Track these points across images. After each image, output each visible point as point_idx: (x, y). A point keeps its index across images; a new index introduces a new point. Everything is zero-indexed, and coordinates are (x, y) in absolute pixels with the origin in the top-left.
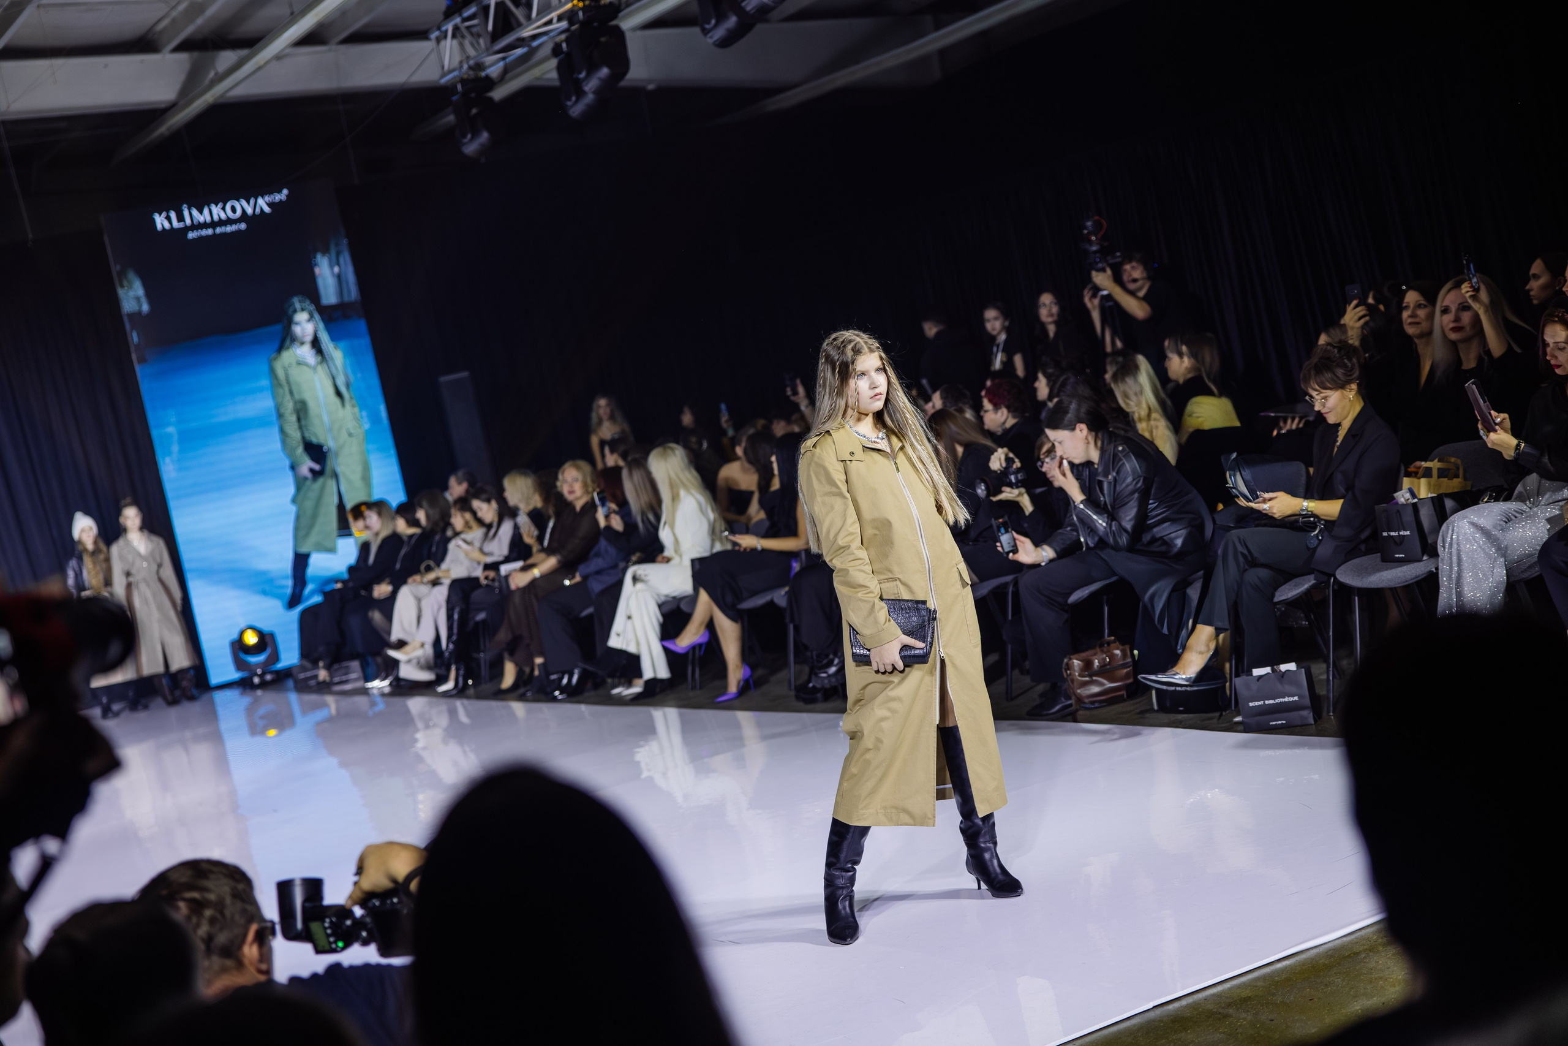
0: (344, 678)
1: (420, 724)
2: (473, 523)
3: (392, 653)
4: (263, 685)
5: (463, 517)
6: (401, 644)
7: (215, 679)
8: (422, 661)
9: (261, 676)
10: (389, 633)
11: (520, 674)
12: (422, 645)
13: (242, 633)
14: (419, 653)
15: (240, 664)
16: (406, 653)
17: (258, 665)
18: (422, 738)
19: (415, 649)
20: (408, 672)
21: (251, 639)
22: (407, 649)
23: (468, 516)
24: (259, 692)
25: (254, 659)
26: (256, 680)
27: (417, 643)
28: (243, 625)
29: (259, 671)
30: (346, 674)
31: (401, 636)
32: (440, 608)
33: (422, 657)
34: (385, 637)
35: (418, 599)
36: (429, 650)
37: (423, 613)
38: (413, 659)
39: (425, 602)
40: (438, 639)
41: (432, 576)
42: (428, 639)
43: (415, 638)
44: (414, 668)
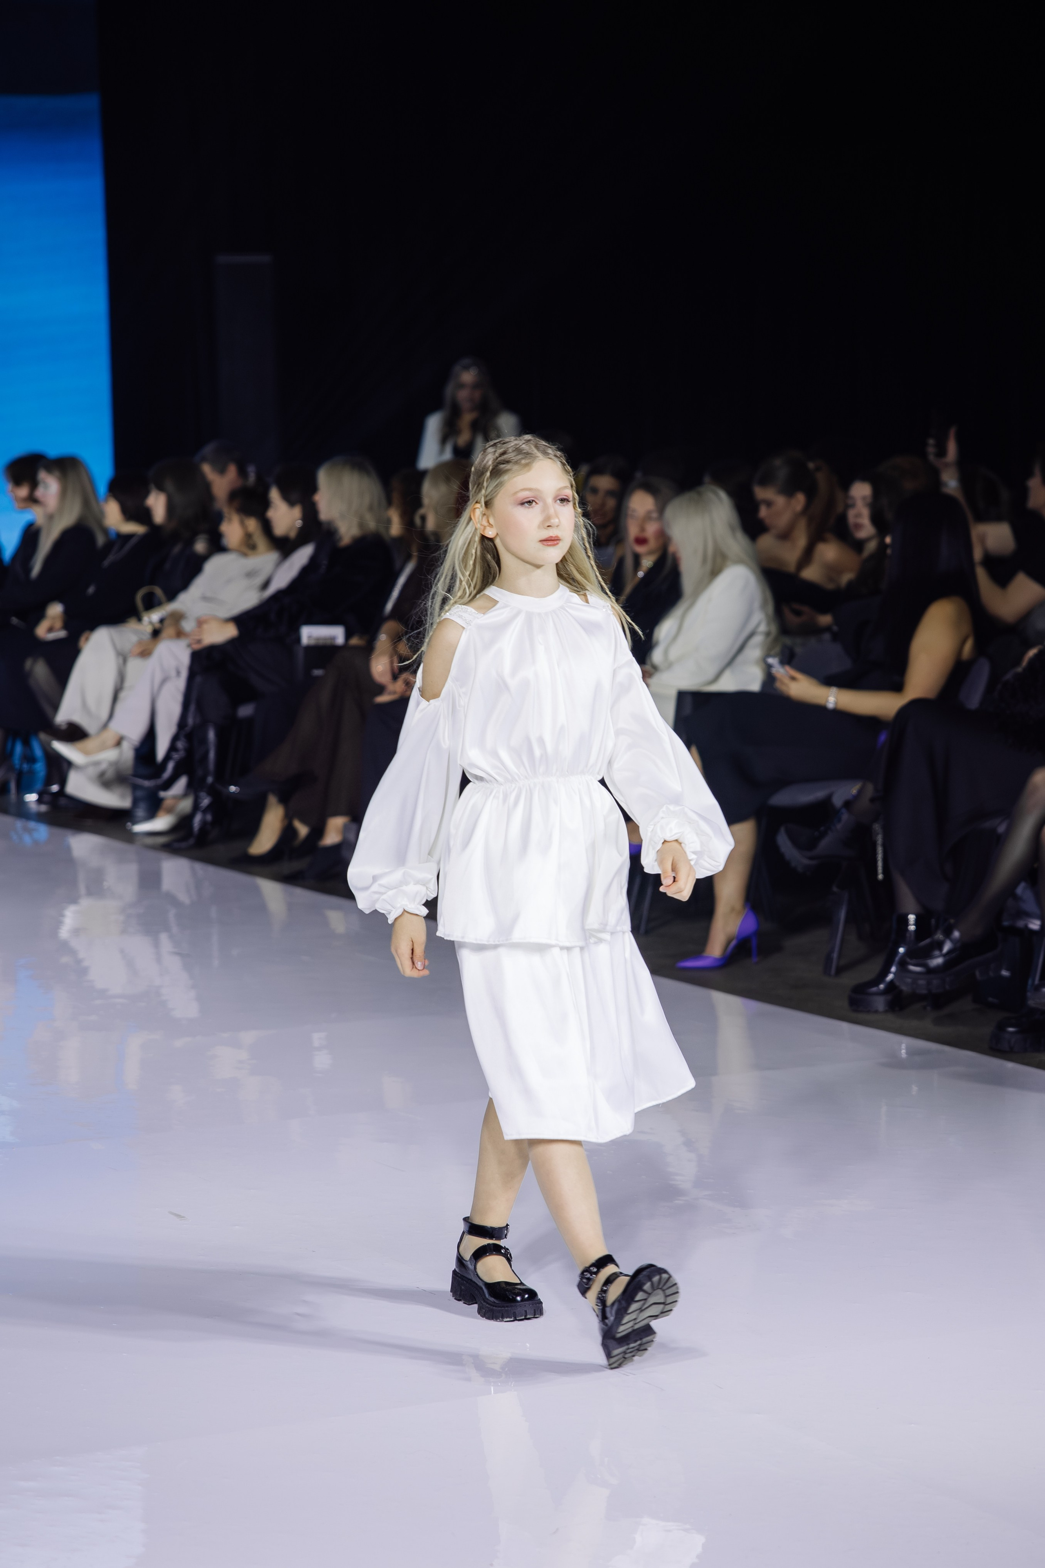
1: (81, 884)
2: (261, 541)
3: (60, 747)
5: (242, 523)
6: (76, 733)
8: (110, 774)
10: (56, 706)
11: (288, 832)
12: (119, 743)
14: (110, 755)
16: (85, 752)
19: (103, 748)
20: (80, 786)
22: (88, 744)
23: (252, 524)
27: (109, 736)
31: (79, 718)
32: (164, 681)
33: (111, 764)
34: (48, 709)
35: (123, 658)
36: (127, 753)
37: (128, 683)
38: (97, 764)
39: (134, 665)
40: (150, 736)
41: (155, 616)
42: (135, 732)
43: (105, 726)
44: (90, 780)
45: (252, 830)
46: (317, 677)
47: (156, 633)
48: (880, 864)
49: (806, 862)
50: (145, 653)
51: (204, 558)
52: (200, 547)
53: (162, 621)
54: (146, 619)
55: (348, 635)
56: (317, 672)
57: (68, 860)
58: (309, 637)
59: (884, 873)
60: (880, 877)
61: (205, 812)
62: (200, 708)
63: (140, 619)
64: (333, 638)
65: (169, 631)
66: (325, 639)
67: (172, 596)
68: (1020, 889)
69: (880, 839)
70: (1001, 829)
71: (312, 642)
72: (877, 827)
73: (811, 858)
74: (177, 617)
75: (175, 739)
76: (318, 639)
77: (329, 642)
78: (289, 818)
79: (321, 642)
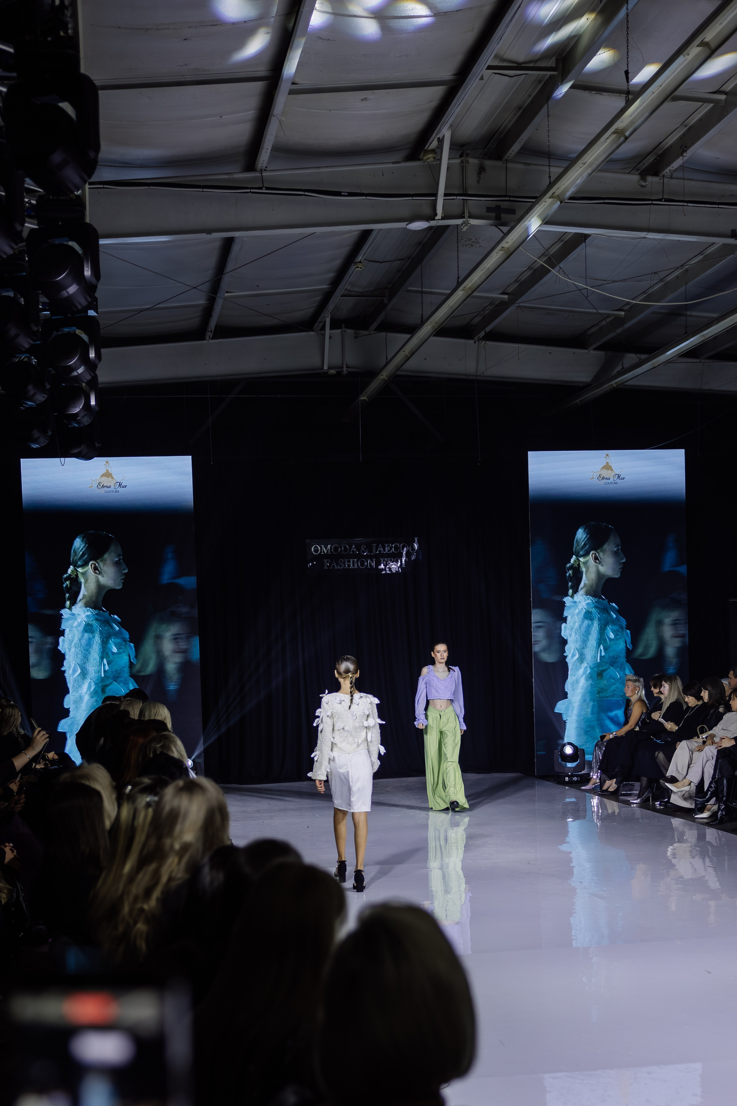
3: (667, 785)
4: (571, 783)
6: (673, 780)
8: (686, 795)
10: (666, 770)
12: (690, 784)
14: (687, 788)
16: (677, 787)
17: (569, 769)
19: (683, 786)
20: (676, 800)
21: (568, 750)
22: (678, 784)
24: (567, 788)
25: (567, 765)
27: (686, 781)
29: (569, 774)
30: (629, 790)
31: (674, 774)
32: (707, 760)
33: (687, 792)
34: (664, 771)
35: (692, 752)
36: (693, 787)
37: (693, 761)
38: (681, 791)
39: (696, 754)
40: (702, 781)
41: (703, 736)
42: (696, 780)
43: (684, 778)
44: (679, 797)
47: (704, 743)
50: (700, 750)
51: (723, 713)
52: (721, 710)
53: (706, 738)
54: (700, 737)
57: (671, 828)
61: (722, 811)
62: (720, 771)
63: (698, 737)
65: (709, 742)
67: (710, 728)
74: (713, 736)
75: (711, 783)
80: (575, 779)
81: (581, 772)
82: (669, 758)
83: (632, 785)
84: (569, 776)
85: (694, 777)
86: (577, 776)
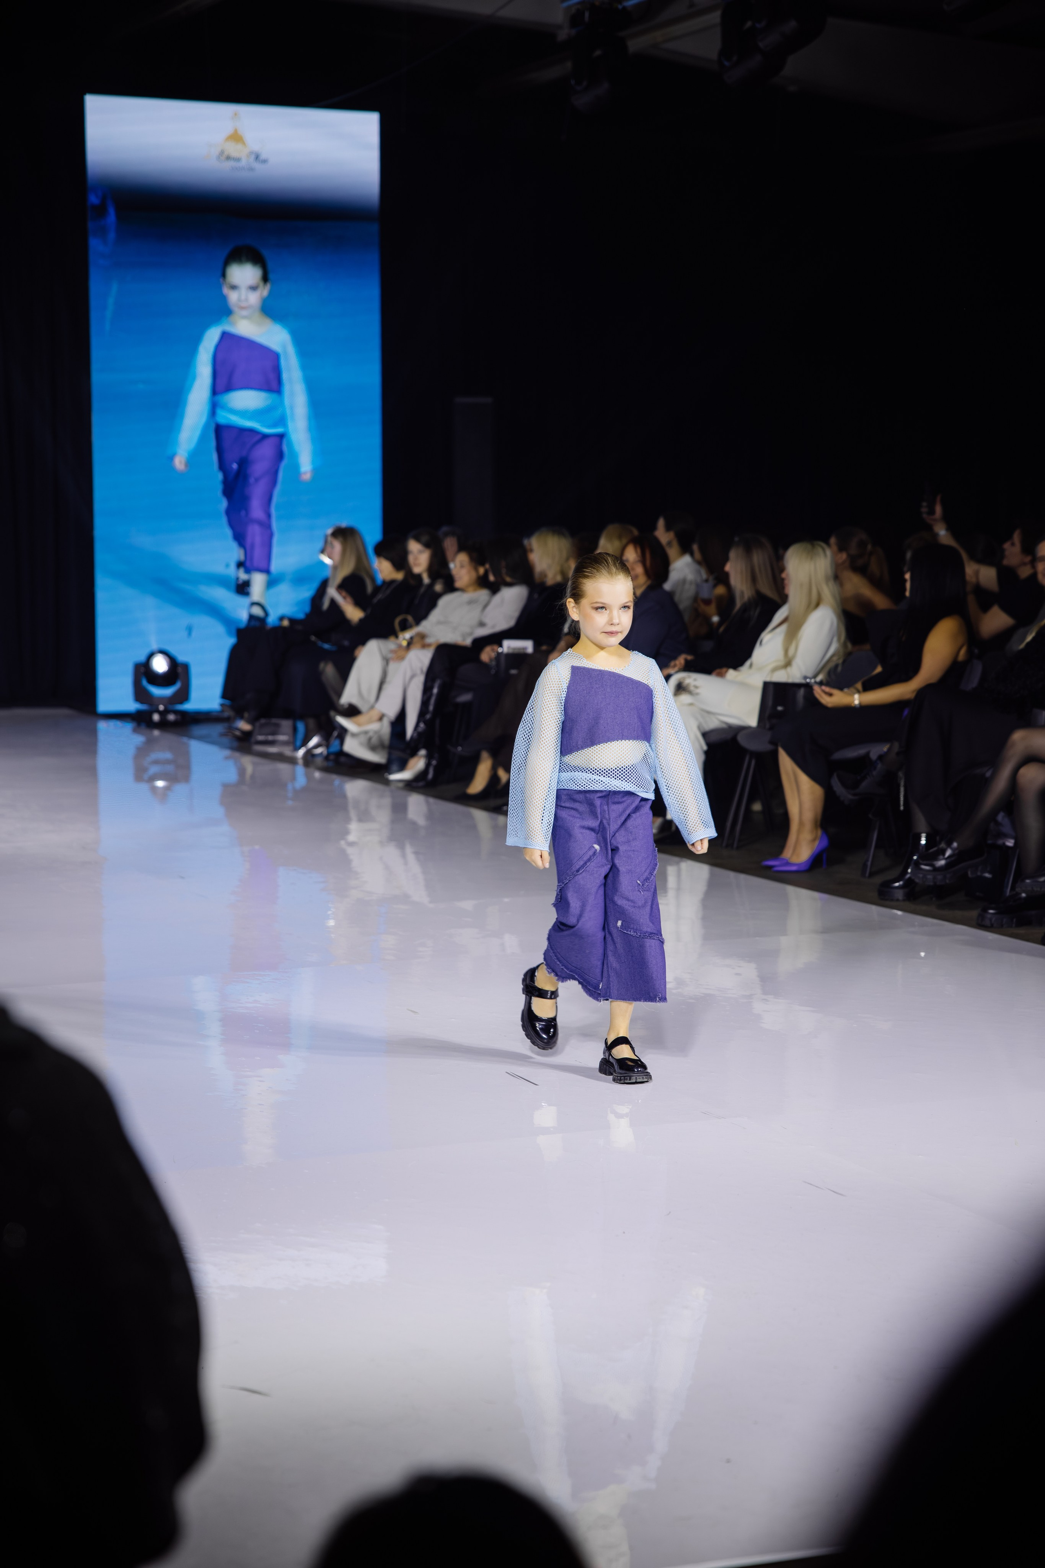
0: (270, 738)
1: (353, 814)
3: (341, 720)
4: (163, 725)
6: (352, 711)
7: (104, 705)
8: (375, 740)
9: (162, 714)
10: (339, 694)
11: (494, 779)
12: (381, 718)
13: (151, 655)
14: (374, 727)
15: (140, 694)
16: (359, 725)
17: (162, 700)
18: (355, 830)
19: (370, 721)
20: (353, 747)
21: (160, 665)
22: (360, 719)
24: (156, 733)
25: (157, 691)
26: (156, 717)
27: (375, 714)
28: (155, 647)
29: (161, 708)
30: (274, 733)
31: (355, 701)
32: (413, 676)
33: (376, 732)
34: (334, 697)
35: (386, 661)
36: (386, 725)
37: (388, 679)
38: (366, 733)
40: (402, 714)
41: (407, 635)
42: (392, 712)
43: (372, 707)
44: (361, 744)
45: (470, 776)
46: (513, 675)
47: (408, 646)
48: (902, 798)
49: (850, 797)
50: (401, 658)
51: (439, 596)
52: (438, 588)
53: (412, 638)
54: (401, 636)
55: (536, 646)
56: (514, 672)
57: (344, 800)
58: (509, 647)
59: (904, 805)
60: (902, 808)
63: (397, 637)
64: (525, 648)
65: (417, 644)
66: (519, 649)
67: (418, 622)
68: (1000, 817)
69: (902, 783)
70: (988, 774)
71: (511, 651)
72: (901, 774)
73: (854, 795)
74: (423, 635)
75: (418, 721)
76: (514, 649)
77: (522, 651)
78: (494, 769)
79: (516, 651)
80: (171, 717)
81: (181, 703)
82: (344, 674)
83: (277, 725)
84: (160, 713)
85: (390, 707)
86: (176, 712)
